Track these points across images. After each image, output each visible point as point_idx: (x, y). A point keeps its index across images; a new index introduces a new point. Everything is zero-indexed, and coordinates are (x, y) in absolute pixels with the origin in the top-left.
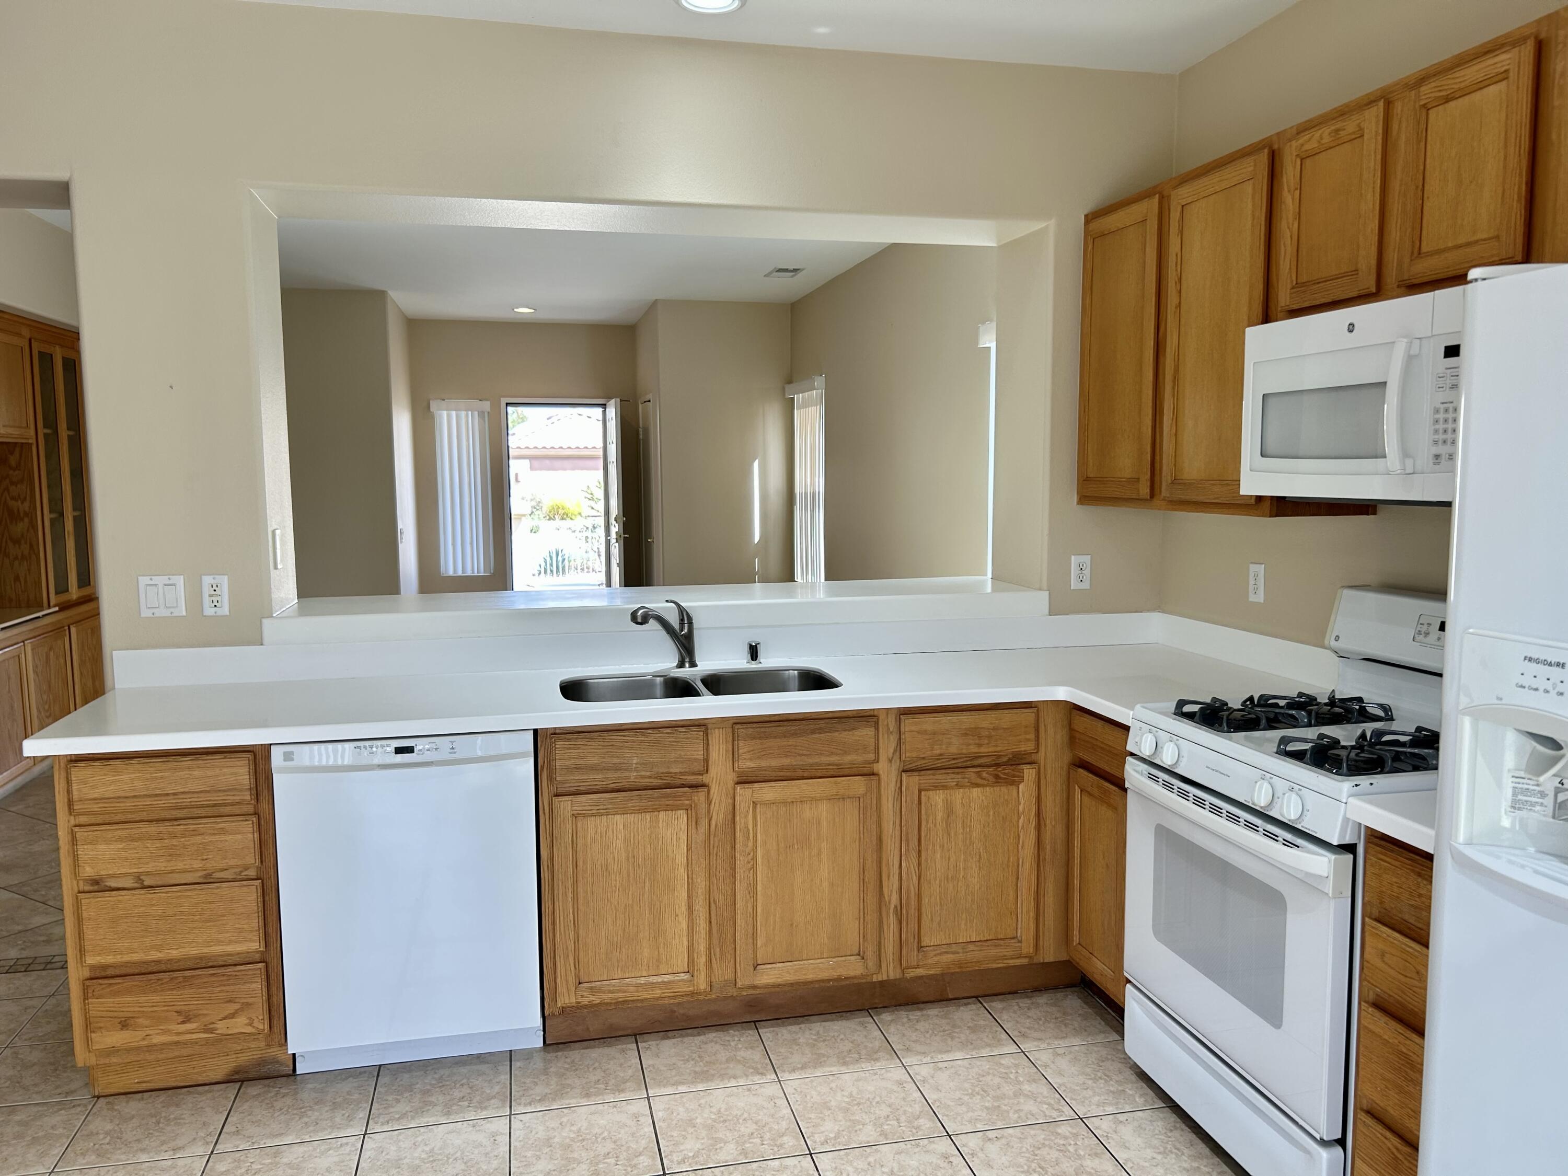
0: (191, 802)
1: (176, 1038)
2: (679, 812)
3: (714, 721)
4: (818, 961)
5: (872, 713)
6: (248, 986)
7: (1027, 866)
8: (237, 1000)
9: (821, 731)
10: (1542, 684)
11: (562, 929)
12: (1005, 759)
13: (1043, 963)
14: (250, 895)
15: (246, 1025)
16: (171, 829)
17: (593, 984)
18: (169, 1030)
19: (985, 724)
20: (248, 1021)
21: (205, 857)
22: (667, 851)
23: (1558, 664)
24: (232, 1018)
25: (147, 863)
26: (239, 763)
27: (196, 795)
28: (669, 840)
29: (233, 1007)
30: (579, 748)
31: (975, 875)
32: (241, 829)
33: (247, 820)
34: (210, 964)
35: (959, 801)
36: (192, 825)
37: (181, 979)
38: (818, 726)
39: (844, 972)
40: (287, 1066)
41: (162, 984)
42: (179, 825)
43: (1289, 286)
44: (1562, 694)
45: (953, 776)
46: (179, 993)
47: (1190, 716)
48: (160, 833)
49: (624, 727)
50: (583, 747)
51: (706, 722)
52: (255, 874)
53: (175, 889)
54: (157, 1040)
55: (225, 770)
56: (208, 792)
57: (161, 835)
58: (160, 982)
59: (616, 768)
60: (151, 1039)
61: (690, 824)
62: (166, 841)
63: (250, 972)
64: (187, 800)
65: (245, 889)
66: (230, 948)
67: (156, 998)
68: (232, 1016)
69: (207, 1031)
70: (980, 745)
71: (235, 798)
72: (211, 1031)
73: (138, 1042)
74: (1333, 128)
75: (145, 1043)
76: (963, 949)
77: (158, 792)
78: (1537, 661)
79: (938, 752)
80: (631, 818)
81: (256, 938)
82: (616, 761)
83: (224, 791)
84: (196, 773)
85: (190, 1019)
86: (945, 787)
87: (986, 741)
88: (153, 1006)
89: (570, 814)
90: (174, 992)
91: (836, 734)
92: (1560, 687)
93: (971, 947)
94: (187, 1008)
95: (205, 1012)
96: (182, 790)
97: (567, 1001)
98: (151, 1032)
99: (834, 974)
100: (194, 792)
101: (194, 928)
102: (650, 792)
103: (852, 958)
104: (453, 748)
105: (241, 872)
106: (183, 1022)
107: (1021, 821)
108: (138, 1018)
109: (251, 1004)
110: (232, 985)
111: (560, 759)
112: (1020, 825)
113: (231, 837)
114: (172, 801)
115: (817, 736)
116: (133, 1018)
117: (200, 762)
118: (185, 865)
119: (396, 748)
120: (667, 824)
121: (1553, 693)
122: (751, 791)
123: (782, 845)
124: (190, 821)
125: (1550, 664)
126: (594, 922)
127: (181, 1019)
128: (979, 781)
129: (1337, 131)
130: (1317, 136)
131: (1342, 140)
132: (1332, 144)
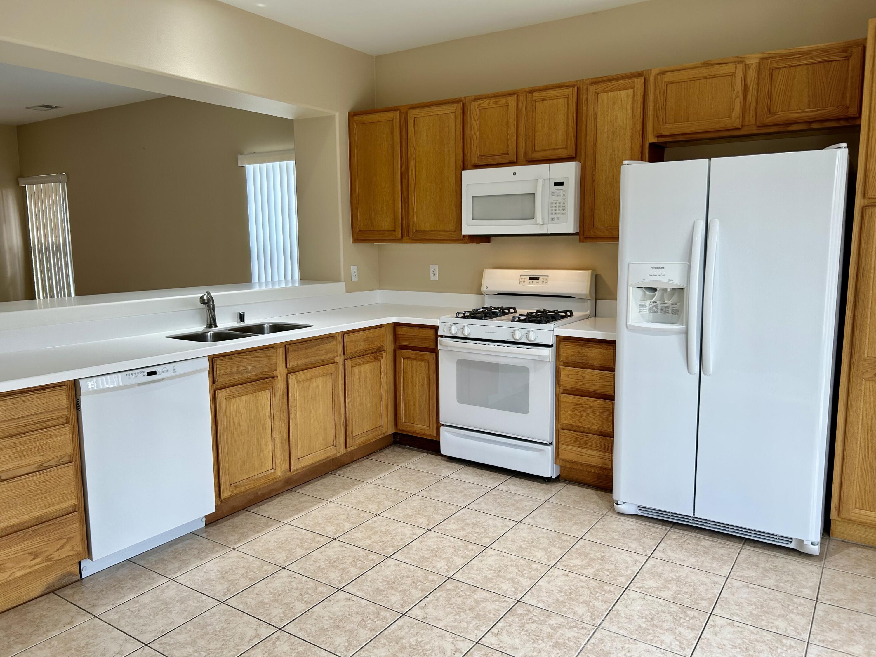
0: (32, 421)
1: (29, 570)
2: (267, 391)
3: (277, 345)
4: (320, 451)
5: (333, 335)
6: (70, 527)
7: (384, 394)
8: (64, 537)
9: (318, 345)
10: (657, 273)
11: (223, 458)
12: (375, 350)
13: (388, 435)
14: (70, 471)
15: (70, 551)
16: (21, 440)
17: (236, 484)
18: (25, 566)
19: (371, 335)
20: (71, 548)
21: (42, 454)
22: (263, 411)
23: (662, 268)
24: (62, 548)
25: (8, 464)
26: (60, 393)
27: (36, 416)
28: (263, 405)
29: (63, 541)
30: (226, 364)
31: (369, 402)
32: (63, 433)
33: (65, 427)
34: (43, 520)
35: (363, 370)
36: (33, 435)
37: (31, 533)
38: (317, 343)
39: (329, 454)
40: (77, 575)
41: (20, 538)
42: (26, 436)
43: (476, 156)
44: (664, 275)
45: (362, 359)
46: (30, 541)
47: (467, 317)
48: (15, 443)
49: (242, 351)
50: (229, 363)
51: (275, 345)
52: (68, 459)
53: (24, 477)
54: (18, 574)
55: (52, 398)
56: (43, 413)
57: (15, 445)
58: (18, 538)
59: (242, 372)
60: (14, 575)
61: (271, 395)
62: (18, 448)
63: (71, 518)
64: (30, 420)
65: (66, 469)
66: (58, 507)
67: (16, 548)
68: (62, 547)
69: (47, 561)
70: (369, 345)
71: (58, 414)
72: (50, 560)
73: (6, 579)
74: (495, 100)
75: (11, 578)
76: (366, 434)
77: (13, 417)
78: (655, 268)
79: (357, 349)
80: (248, 397)
81: (73, 497)
82: (242, 368)
83: (52, 411)
84: (35, 402)
85: (37, 556)
86: (359, 365)
87: (371, 343)
88: (15, 554)
89: (224, 398)
90: (27, 542)
91: (324, 345)
92: (663, 274)
93: (369, 433)
94: (35, 550)
95: (46, 549)
96: (27, 414)
97: (226, 495)
98: (14, 571)
99: (326, 456)
100: (34, 415)
101: (37, 499)
102: (256, 382)
103: (331, 447)
104: (174, 370)
105: (60, 460)
106: (34, 559)
107: (382, 375)
108: (6, 563)
109: (72, 538)
110: (61, 528)
111: (219, 370)
112: (382, 377)
113: (57, 439)
114: (21, 422)
115: (317, 347)
116: (3, 564)
117: (38, 395)
118: (30, 461)
119: (148, 373)
120: (263, 398)
121: (661, 275)
122: (295, 376)
123: (306, 400)
124: (32, 433)
125: (660, 268)
126: (235, 452)
127: (32, 557)
128: (371, 360)
129: (496, 102)
130: (487, 102)
131: (499, 105)
132: (494, 106)
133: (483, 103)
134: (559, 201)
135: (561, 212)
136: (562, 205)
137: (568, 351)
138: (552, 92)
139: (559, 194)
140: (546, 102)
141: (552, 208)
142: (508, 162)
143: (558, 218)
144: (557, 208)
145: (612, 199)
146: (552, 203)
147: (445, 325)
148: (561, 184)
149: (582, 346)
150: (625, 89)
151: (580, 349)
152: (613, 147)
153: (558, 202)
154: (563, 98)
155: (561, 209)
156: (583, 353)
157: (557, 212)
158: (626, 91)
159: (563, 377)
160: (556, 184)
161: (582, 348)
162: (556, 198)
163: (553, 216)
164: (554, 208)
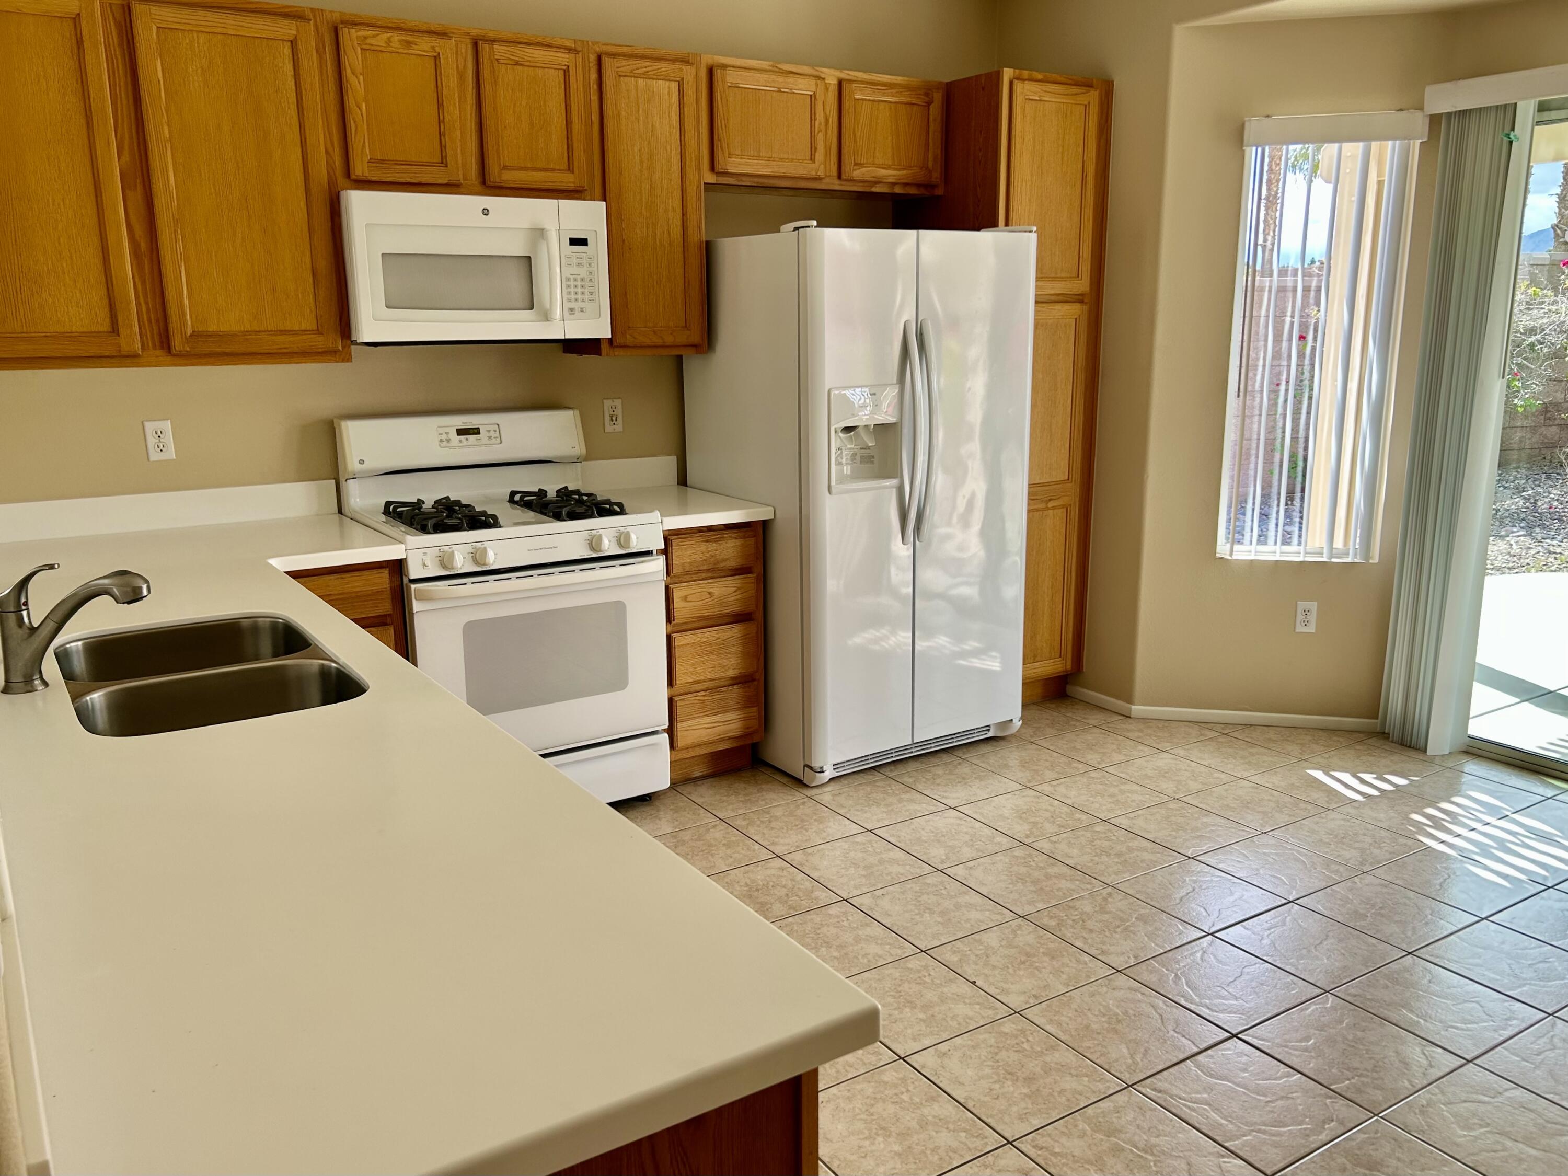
43: (365, 160)
74: (402, 37)
129: (409, 43)
130: (385, 36)
131: (413, 52)
132: (400, 51)
133: (374, 36)
134: (582, 276)
135: (586, 297)
136: (587, 283)
137: (685, 554)
138: (537, 52)
139: (579, 261)
140: (520, 68)
141: (569, 290)
142: (445, 182)
143: (582, 310)
144: (579, 290)
145: (655, 277)
146: (568, 280)
147: (425, 554)
148: (583, 242)
149: (707, 541)
150: (666, 79)
151: (703, 547)
152: (651, 181)
153: (579, 277)
154: (555, 69)
155: (586, 291)
156: (708, 552)
157: (579, 296)
158: (667, 83)
159: (677, 603)
160: (574, 242)
161: (707, 544)
162: (575, 270)
163: (573, 305)
164: (572, 290)
